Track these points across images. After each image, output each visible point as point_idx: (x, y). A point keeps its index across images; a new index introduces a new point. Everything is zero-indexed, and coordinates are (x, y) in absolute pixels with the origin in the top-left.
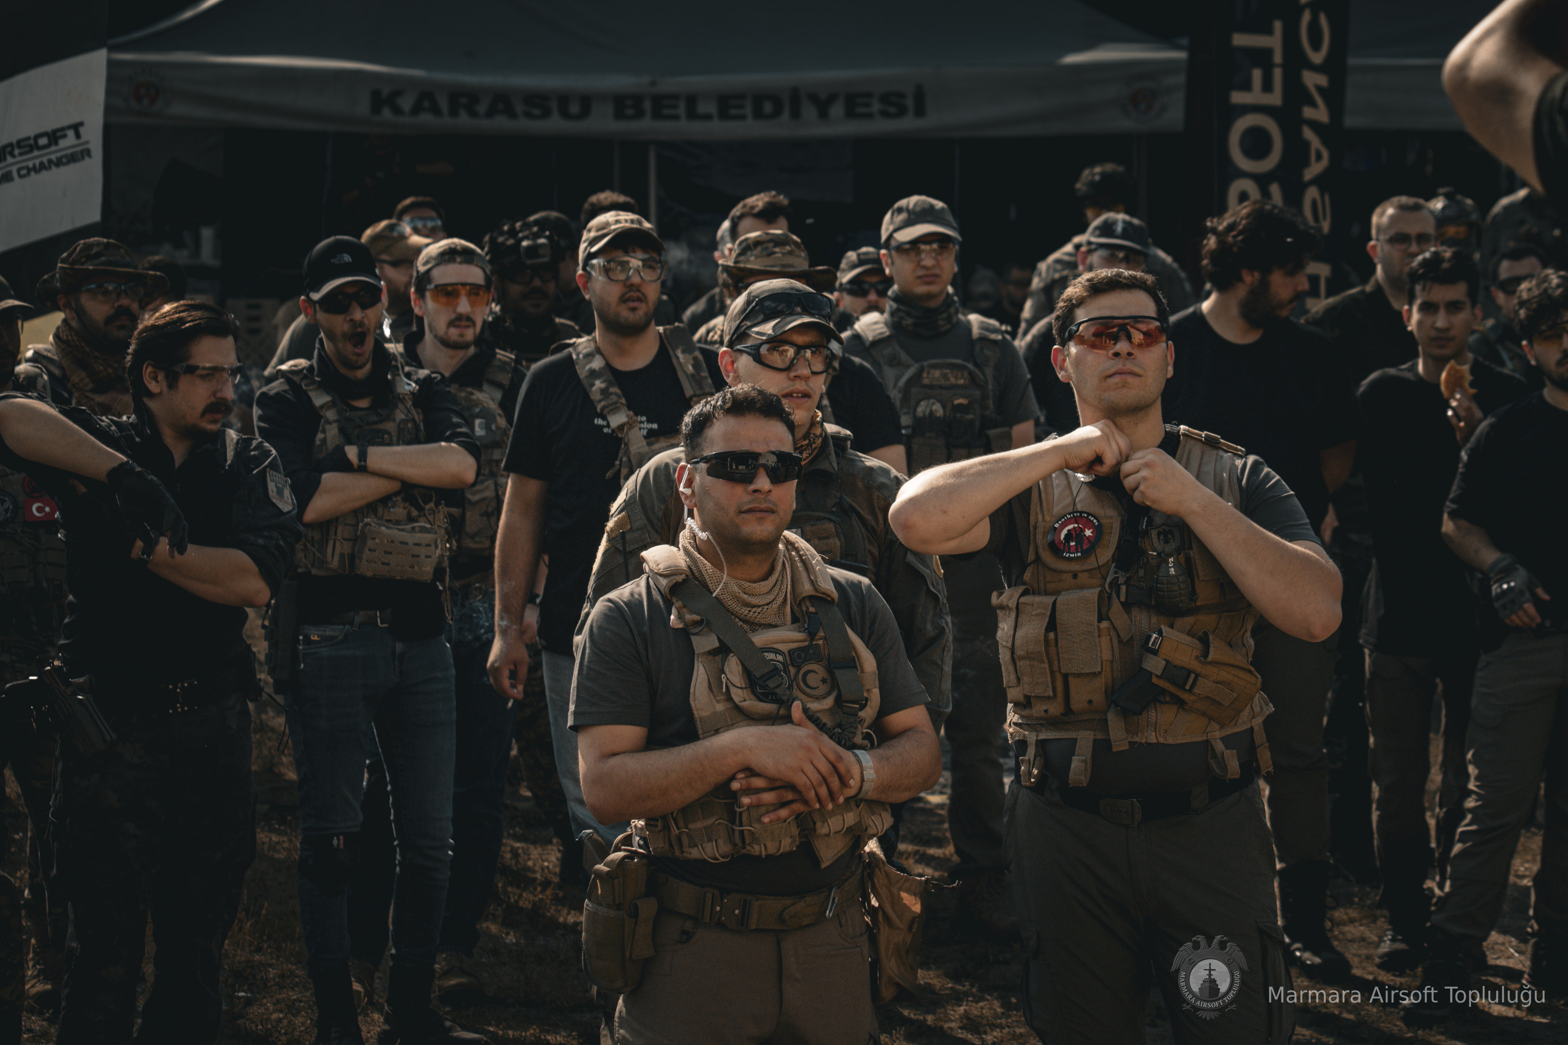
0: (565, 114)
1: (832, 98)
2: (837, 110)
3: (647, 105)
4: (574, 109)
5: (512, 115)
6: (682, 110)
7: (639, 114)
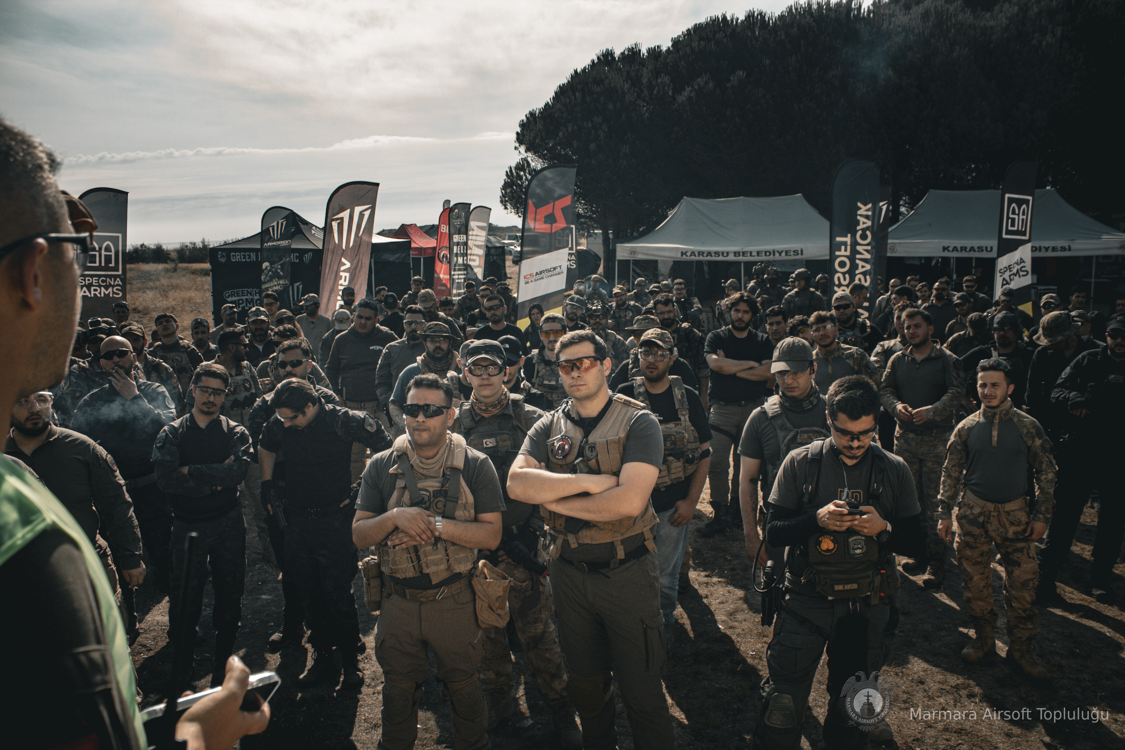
0: (723, 256)
1: (782, 252)
2: (783, 254)
3: (741, 254)
4: (725, 254)
5: (711, 256)
6: (749, 255)
7: (739, 256)
